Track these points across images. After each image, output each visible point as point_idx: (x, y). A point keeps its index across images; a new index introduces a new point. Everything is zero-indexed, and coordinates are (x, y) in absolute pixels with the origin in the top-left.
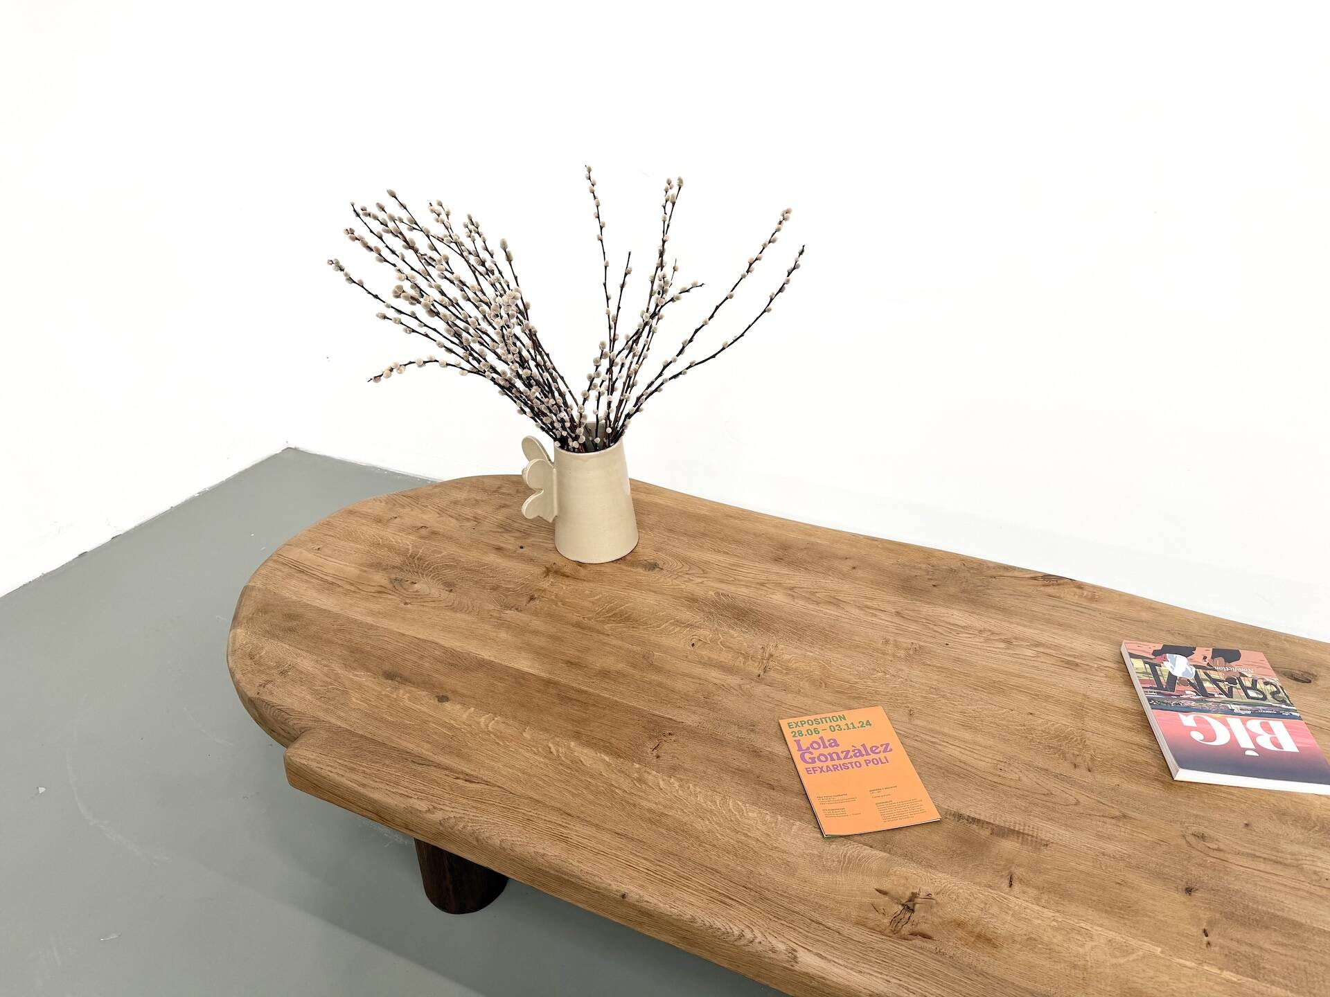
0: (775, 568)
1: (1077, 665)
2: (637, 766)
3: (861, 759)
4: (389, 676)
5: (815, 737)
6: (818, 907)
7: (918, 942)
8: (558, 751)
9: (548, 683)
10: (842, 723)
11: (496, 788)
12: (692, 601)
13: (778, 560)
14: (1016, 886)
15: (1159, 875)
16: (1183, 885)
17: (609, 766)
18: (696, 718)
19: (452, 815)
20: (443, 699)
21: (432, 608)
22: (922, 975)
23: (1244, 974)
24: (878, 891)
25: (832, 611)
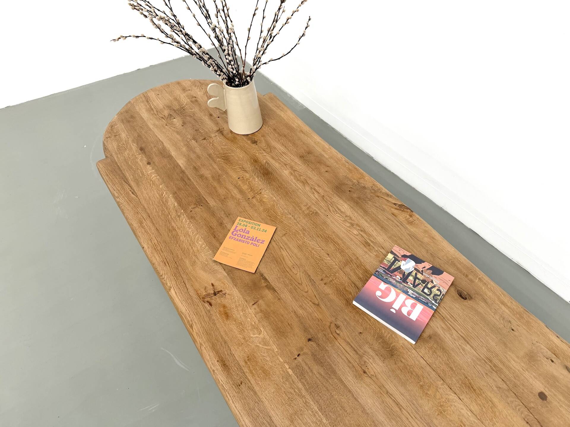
0: (297, 160)
1: (369, 245)
2: (182, 211)
3: (251, 242)
4: (142, 149)
5: (244, 228)
6: (190, 279)
7: (207, 305)
8: (165, 196)
9: (183, 172)
10: (257, 227)
11: (138, 199)
12: (255, 161)
13: (302, 157)
14: (255, 306)
15: (306, 330)
16: (310, 337)
17: (174, 207)
18: (214, 204)
19: (121, 201)
20: (149, 163)
21: (173, 130)
22: (197, 314)
23: (296, 374)
24: (212, 284)
25: (300, 185)
